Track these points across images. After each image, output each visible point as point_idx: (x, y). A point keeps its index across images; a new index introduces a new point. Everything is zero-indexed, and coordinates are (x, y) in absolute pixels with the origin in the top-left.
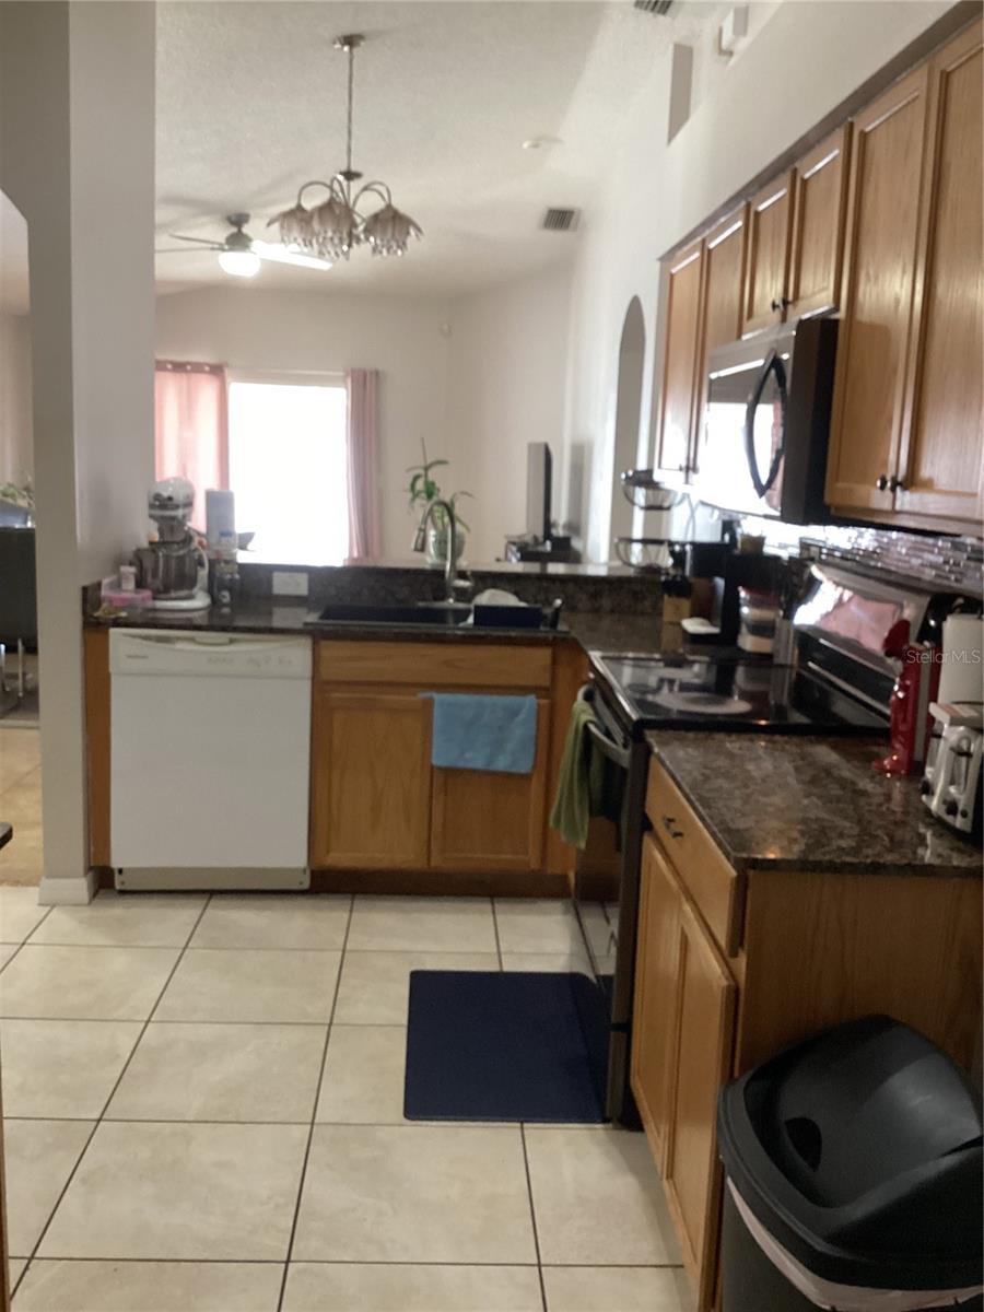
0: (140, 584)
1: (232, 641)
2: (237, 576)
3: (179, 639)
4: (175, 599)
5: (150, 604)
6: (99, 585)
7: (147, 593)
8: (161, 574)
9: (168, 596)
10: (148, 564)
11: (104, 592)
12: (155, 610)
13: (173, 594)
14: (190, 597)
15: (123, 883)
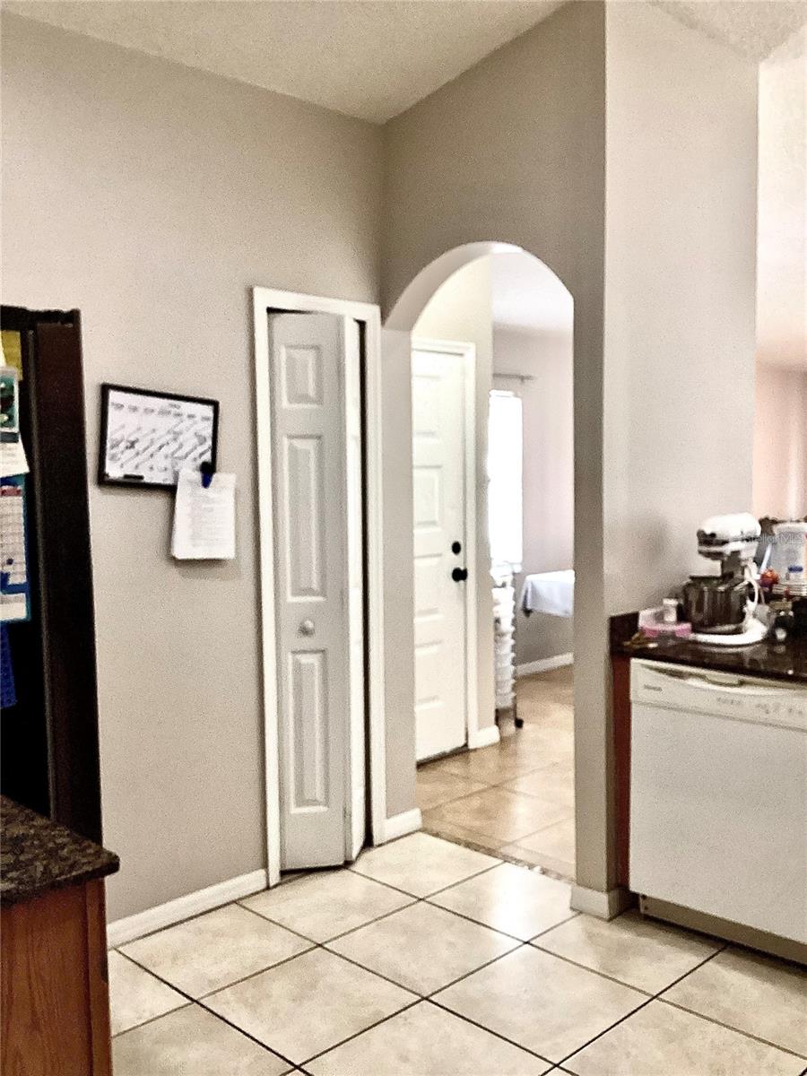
0: (682, 615)
1: (742, 683)
2: (791, 613)
3: (691, 675)
4: (720, 633)
5: (692, 636)
6: (635, 616)
7: (687, 626)
8: (706, 607)
9: (713, 630)
10: (693, 597)
11: (642, 623)
12: (696, 642)
13: (719, 628)
14: (738, 632)
15: (646, 908)
